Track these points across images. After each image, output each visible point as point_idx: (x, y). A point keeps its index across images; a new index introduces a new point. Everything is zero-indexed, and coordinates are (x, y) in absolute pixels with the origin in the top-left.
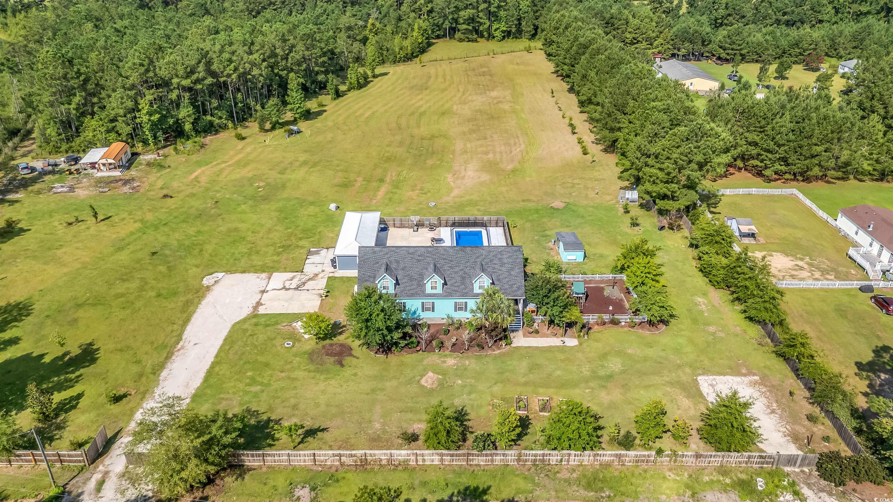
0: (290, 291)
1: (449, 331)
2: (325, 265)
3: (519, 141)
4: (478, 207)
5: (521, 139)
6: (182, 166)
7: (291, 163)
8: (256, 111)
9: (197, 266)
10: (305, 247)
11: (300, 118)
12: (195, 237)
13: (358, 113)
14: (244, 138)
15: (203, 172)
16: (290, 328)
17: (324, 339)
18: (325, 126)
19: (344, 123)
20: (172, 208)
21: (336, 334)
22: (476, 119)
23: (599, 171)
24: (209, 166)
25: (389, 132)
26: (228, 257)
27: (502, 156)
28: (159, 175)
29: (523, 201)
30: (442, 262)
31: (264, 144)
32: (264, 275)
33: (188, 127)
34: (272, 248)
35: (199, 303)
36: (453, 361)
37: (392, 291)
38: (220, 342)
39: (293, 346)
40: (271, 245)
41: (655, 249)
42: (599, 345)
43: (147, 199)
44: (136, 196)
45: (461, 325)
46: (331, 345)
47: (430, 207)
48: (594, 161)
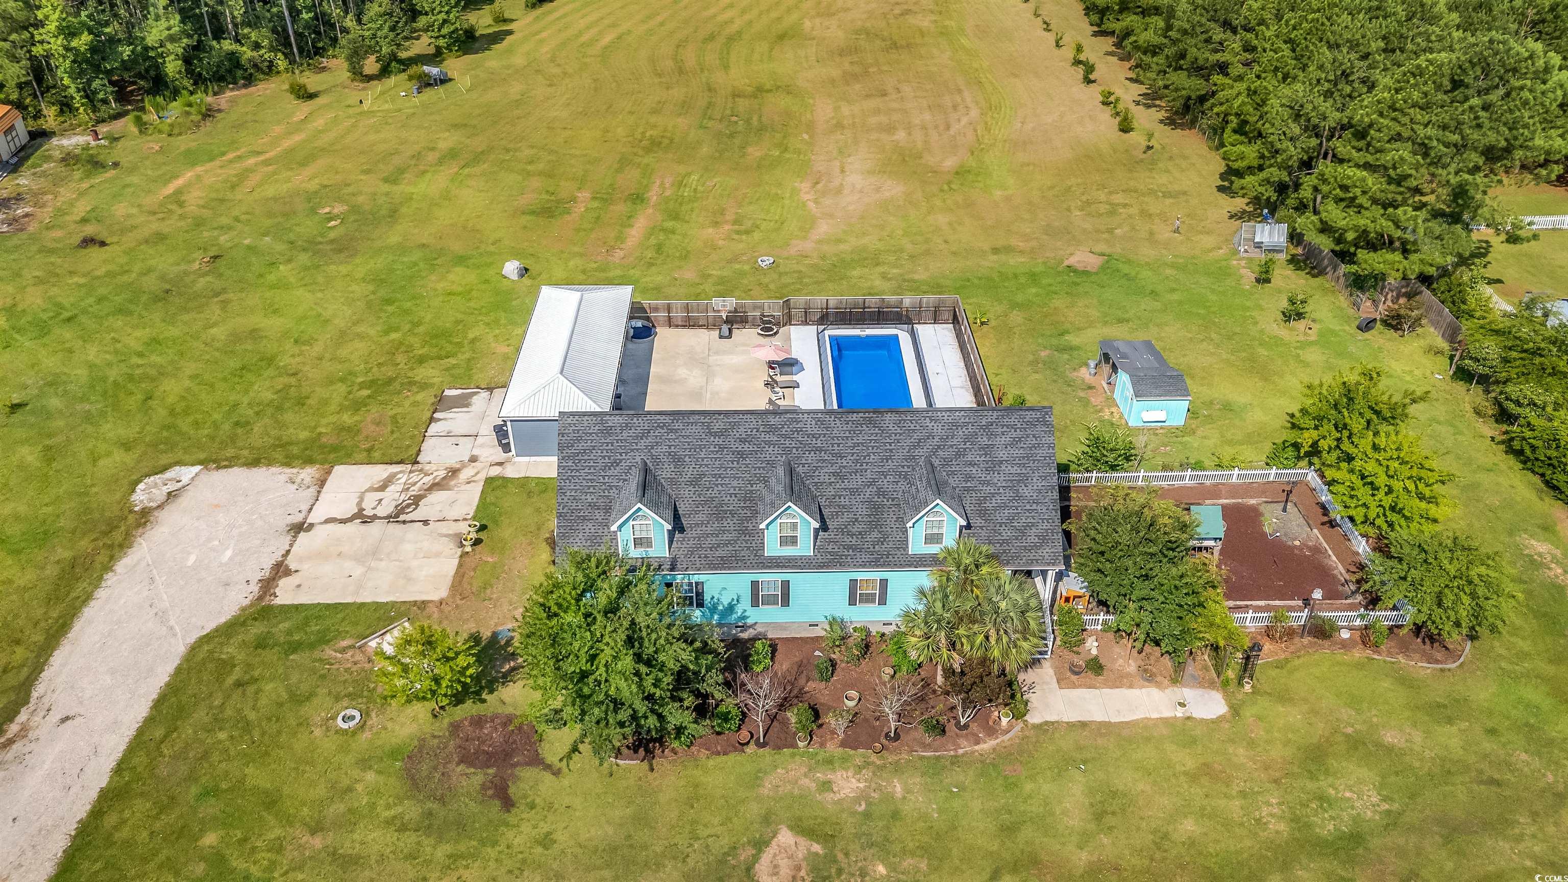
0: (376, 528)
1: (833, 664)
2: (480, 440)
3: (963, 100)
4: (880, 269)
5: (966, 94)
6: (147, 163)
7: (417, 156)
8: (345, 31)
9: (127, 446)
10: (432, 385)
11: (449, 48)
12: (140, 355)
13: (583, 39)
14: (311, 96)
15: (199, 177)
16: (359, 657)
17: (458, 699)
18: (508, 67)
19: (553, 60)
20: (98, 273)
21: (494, 680)
22: (857, 50)
23: (1167, 171)
24: (217, 163)
25: (657, 80)
26: (217, 416)
27: (926, 135)
28: (85, 185)
29: (996, 251)
30: (811, 457)
31: (358, 110)
32: (308, 473)
33: (172, 67)
34: (342, 388)
35: (108, 568)
36: (854, 783)
37: (660, 549)
38: (141, 710)
39: (362, 727)
40: (342, 380)
41: (1407, 401)
42: (1294, 716)
43: (40, 251)
44: (15, 241)
45: (866, 647)
46: (478, 722)
47: (758, 269)
48: (1149, 148)
